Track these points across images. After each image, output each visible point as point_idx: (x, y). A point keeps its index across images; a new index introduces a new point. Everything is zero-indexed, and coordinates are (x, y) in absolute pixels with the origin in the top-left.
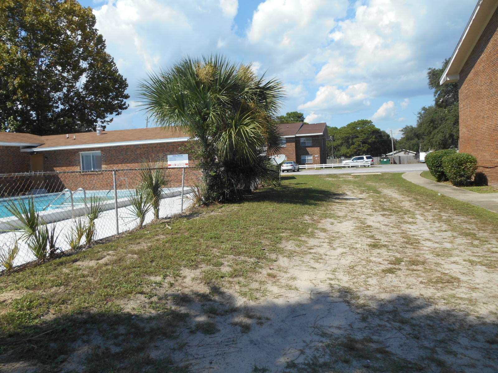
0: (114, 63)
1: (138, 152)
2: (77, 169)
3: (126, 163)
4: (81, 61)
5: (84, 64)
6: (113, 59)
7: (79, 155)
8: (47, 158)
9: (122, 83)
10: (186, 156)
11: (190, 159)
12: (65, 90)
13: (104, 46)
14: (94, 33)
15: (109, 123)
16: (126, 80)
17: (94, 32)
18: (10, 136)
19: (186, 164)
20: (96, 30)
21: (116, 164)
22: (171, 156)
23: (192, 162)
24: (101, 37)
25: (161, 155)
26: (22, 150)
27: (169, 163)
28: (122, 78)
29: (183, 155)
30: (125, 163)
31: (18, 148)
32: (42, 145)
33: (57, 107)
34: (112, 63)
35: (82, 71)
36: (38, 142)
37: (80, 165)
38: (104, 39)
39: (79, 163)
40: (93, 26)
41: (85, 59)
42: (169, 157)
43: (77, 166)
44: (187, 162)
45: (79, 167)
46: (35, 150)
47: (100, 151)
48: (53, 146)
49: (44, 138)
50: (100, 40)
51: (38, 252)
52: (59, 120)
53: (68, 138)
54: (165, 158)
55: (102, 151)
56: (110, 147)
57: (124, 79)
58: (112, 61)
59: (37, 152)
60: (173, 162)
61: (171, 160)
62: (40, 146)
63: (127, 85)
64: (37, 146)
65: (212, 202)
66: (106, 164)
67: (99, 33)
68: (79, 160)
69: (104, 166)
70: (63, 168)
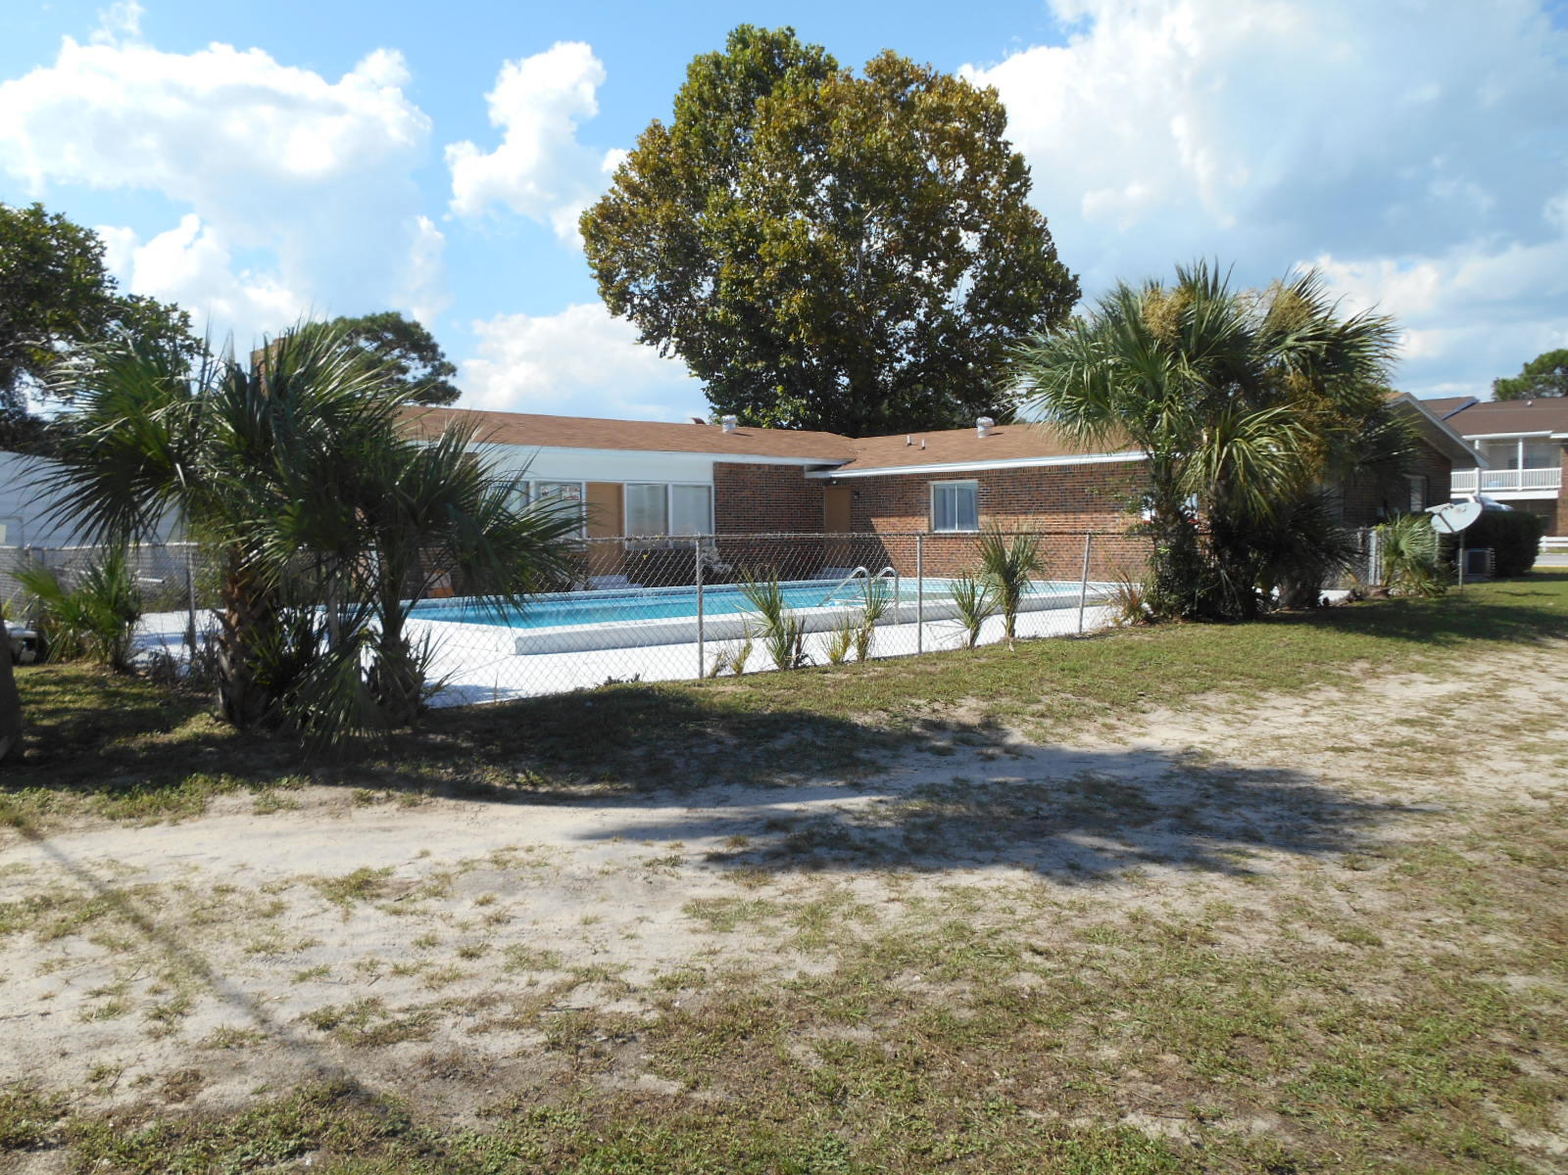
0: (1048, 234)
1: (1068, 484)
2: (922, 524)
3: (1038, 512)
4: (962, 233)
5: (970, 241)
6: (1045, 222)
7: (928, 490)
8: (857, 494)
9: (1066, 290)
12: (921, 313)
13: (1026, 184)
14: (1001, 155)
16: (1076, 278)
17: (999, 150)
18: (787, 440)
20: (1006, 144)
21: (1013, 513)
24: (1018, 160)
26: (808, 476)
28: (1065, 276)
30: (1032, 513)
31: (801, 468)
32: (851, 462)
33: (899, 360)
35: (967, 259)
36: (846, 454)
37: (929, 515)
38: (1026, 165)
39: (928, 508)
40: (1000, 134)
41: (973, 227)
43: (922, 515)
45: (926, 519)
46: (835, 474)
47: (975, 481)
49: (859, 443)
50: (1017, 170)
51: (778, 656)
53: (910, 444)
55: (981, 480)
56: (1001, 471)
57: (1071, 277)
58: (1043, 229)
59: (839, 479)
62: (847, 464)
63: (1076, 295)
64: (841, 466)
65: (1165, 616)
66: (988, 513)
67: (1014, 150)
68: (928, 503)
69: (983, 519)
70: (892, 520)
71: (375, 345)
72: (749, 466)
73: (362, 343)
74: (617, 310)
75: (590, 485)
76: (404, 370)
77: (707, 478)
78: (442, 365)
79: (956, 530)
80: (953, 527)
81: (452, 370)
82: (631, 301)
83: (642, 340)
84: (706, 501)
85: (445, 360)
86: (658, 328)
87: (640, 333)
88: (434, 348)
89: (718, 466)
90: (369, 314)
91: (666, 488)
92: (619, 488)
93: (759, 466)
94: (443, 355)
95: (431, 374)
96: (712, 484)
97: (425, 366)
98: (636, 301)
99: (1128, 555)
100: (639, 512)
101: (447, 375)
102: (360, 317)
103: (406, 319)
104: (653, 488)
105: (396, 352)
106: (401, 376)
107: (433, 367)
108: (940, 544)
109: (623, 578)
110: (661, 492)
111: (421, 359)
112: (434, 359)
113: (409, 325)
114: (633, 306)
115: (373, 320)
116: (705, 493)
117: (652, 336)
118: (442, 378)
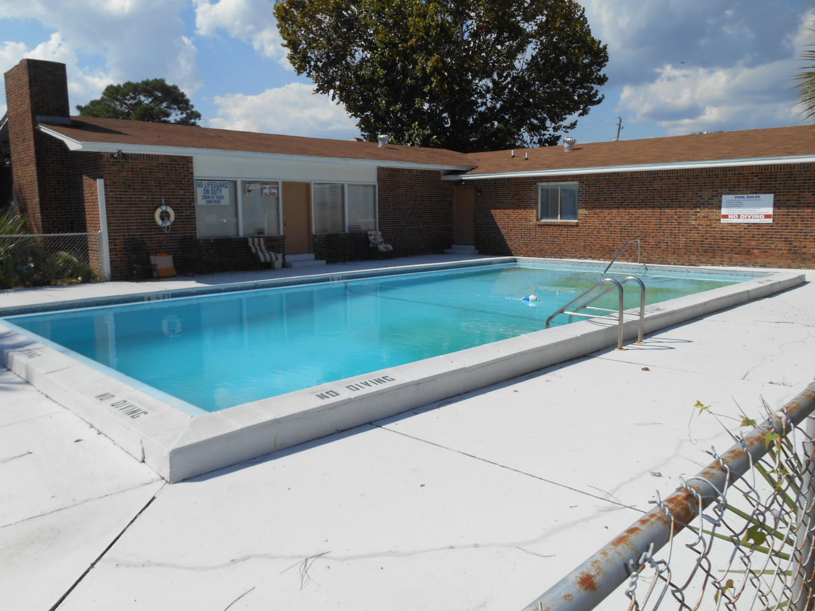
0: (585, 19)
1: (656, 186)
3: (628, 207)
5: (530, 27)
6: (584, 11)
7: (537, 188)
8: (481, 192)
9: (599, 55)
10: (770, 198)
11: (776, 205)
15: (568, 130)
16: (605, 47)
19: (767, 216)
21: (608, 208)
22: (732, 197)
23: (783, 211)
25: (706, 194)
26: (444, 178)
27: (724, 211)
28: (597, 46)
29: (761, 195)
30: (625, 208)
32: (473, 169)
34: (582, 19)
35: (529, 36)
36: (466, 164)
37: (537, 209)
39: (536, 203)
42: (725, 198)
43: (532, 208)
44: (770, 211)
45: (535, 211)
46: (465, 177)
47: (576, 183)
48: (495, 172)
52: (485, 126)
53: (514, 156)
54: (715, 201)
55: (581, 182)
57: (601, 47)
58: (582, 15)
59: (466, 181)
60: (734, 209)
61: (730, 205)
62: (471, 170)
63: (606, 59)
64: (467, 171)
66: (586, 208)
68: (536, 199)
69: (582, 212)
70: (507, 211)
71: (150, 100)
72: (403, 170)
73: (142, 98)
74: (300, 70)
75: (286, 184)
76: (168, 115)
77: (373, 179)
78: (192, 113)
79: (559, 220)
80: (556, 217)
81: (198, 116)
82: (309, 62)
83: (318, 91)
84: (371, 196)
85: (194, 110)
86: (327, 82)
87: (315, 86)
88: (187, 102)
89: (381, 170)
90: (145, 79)
91: (343, 186)
92: (308, 186)
93: (410, 171)
94: (192, 107)
95: (186, 118)
96: (376, 184)
97: (182, 114)
98: (312, 63)
99: (707, 241)
100: (323, 205)
101: (195, 119)
102: (140, 82)
103: (169, 83)
104: (333, 186)
105: (164, 105)
106: (165, 118)
107: (187, 114)
108: (545, 229)
109: (312, 256)
110: (339, 190)
111: (180, 109)
112: (187, 109)
113: (171, 87)
114: (310, 66)
115: (147, 83)
116: (371, 191)
117: (323, 88)
118: (193, 121)
